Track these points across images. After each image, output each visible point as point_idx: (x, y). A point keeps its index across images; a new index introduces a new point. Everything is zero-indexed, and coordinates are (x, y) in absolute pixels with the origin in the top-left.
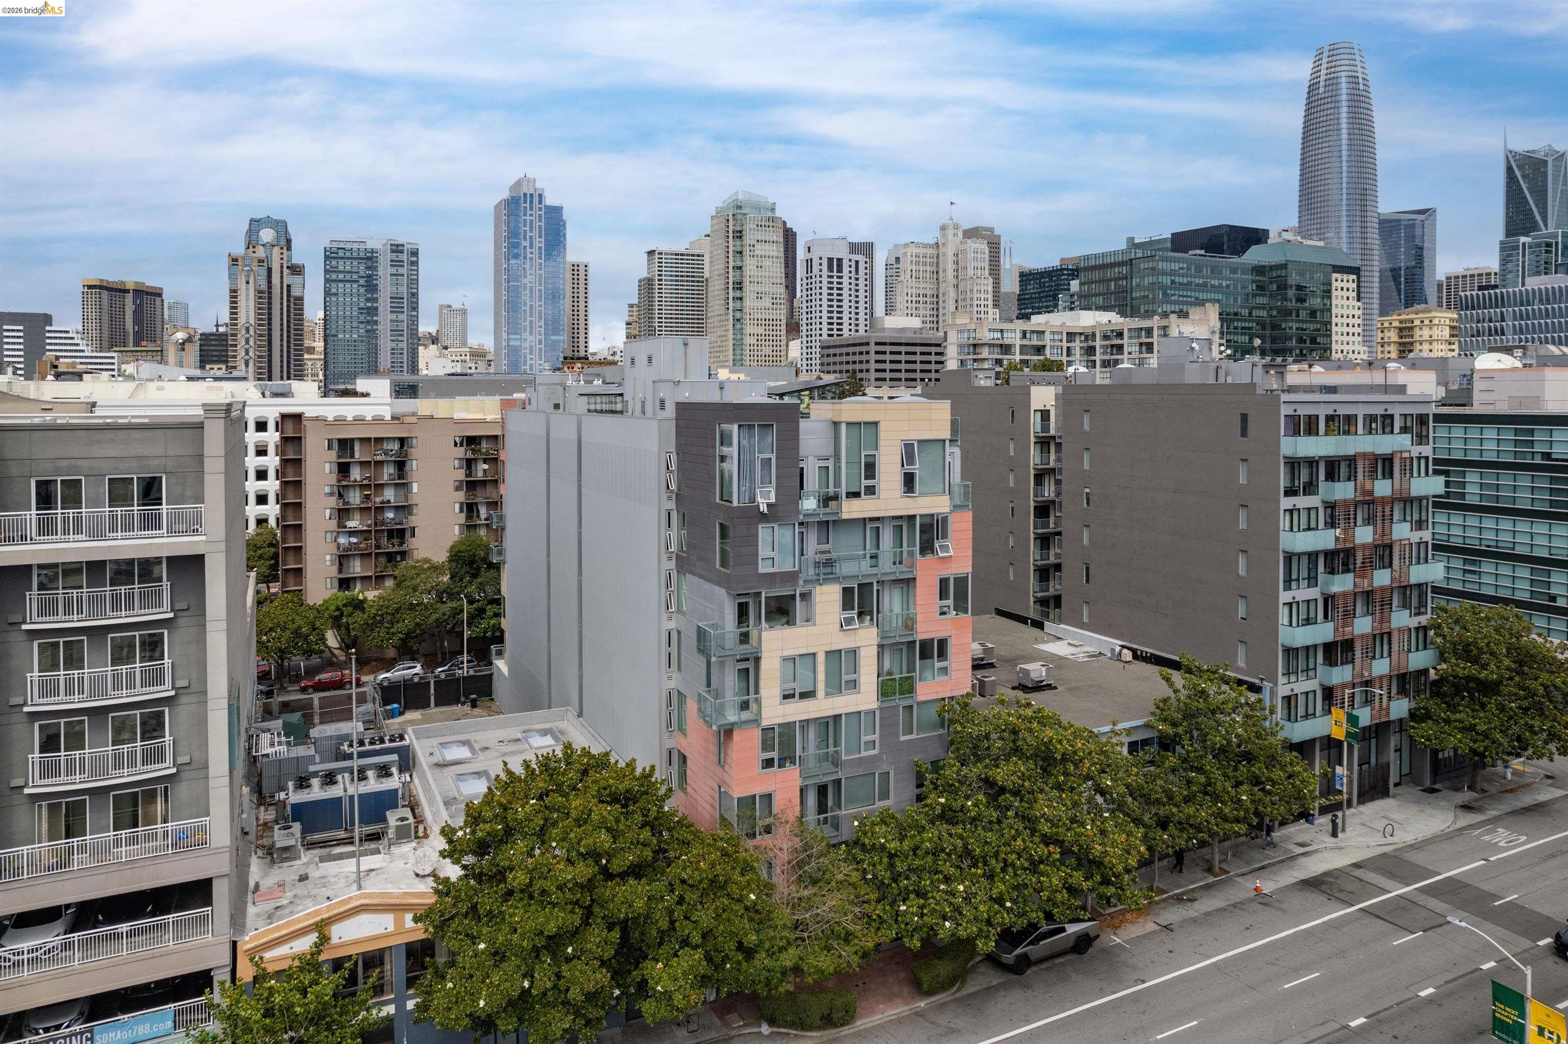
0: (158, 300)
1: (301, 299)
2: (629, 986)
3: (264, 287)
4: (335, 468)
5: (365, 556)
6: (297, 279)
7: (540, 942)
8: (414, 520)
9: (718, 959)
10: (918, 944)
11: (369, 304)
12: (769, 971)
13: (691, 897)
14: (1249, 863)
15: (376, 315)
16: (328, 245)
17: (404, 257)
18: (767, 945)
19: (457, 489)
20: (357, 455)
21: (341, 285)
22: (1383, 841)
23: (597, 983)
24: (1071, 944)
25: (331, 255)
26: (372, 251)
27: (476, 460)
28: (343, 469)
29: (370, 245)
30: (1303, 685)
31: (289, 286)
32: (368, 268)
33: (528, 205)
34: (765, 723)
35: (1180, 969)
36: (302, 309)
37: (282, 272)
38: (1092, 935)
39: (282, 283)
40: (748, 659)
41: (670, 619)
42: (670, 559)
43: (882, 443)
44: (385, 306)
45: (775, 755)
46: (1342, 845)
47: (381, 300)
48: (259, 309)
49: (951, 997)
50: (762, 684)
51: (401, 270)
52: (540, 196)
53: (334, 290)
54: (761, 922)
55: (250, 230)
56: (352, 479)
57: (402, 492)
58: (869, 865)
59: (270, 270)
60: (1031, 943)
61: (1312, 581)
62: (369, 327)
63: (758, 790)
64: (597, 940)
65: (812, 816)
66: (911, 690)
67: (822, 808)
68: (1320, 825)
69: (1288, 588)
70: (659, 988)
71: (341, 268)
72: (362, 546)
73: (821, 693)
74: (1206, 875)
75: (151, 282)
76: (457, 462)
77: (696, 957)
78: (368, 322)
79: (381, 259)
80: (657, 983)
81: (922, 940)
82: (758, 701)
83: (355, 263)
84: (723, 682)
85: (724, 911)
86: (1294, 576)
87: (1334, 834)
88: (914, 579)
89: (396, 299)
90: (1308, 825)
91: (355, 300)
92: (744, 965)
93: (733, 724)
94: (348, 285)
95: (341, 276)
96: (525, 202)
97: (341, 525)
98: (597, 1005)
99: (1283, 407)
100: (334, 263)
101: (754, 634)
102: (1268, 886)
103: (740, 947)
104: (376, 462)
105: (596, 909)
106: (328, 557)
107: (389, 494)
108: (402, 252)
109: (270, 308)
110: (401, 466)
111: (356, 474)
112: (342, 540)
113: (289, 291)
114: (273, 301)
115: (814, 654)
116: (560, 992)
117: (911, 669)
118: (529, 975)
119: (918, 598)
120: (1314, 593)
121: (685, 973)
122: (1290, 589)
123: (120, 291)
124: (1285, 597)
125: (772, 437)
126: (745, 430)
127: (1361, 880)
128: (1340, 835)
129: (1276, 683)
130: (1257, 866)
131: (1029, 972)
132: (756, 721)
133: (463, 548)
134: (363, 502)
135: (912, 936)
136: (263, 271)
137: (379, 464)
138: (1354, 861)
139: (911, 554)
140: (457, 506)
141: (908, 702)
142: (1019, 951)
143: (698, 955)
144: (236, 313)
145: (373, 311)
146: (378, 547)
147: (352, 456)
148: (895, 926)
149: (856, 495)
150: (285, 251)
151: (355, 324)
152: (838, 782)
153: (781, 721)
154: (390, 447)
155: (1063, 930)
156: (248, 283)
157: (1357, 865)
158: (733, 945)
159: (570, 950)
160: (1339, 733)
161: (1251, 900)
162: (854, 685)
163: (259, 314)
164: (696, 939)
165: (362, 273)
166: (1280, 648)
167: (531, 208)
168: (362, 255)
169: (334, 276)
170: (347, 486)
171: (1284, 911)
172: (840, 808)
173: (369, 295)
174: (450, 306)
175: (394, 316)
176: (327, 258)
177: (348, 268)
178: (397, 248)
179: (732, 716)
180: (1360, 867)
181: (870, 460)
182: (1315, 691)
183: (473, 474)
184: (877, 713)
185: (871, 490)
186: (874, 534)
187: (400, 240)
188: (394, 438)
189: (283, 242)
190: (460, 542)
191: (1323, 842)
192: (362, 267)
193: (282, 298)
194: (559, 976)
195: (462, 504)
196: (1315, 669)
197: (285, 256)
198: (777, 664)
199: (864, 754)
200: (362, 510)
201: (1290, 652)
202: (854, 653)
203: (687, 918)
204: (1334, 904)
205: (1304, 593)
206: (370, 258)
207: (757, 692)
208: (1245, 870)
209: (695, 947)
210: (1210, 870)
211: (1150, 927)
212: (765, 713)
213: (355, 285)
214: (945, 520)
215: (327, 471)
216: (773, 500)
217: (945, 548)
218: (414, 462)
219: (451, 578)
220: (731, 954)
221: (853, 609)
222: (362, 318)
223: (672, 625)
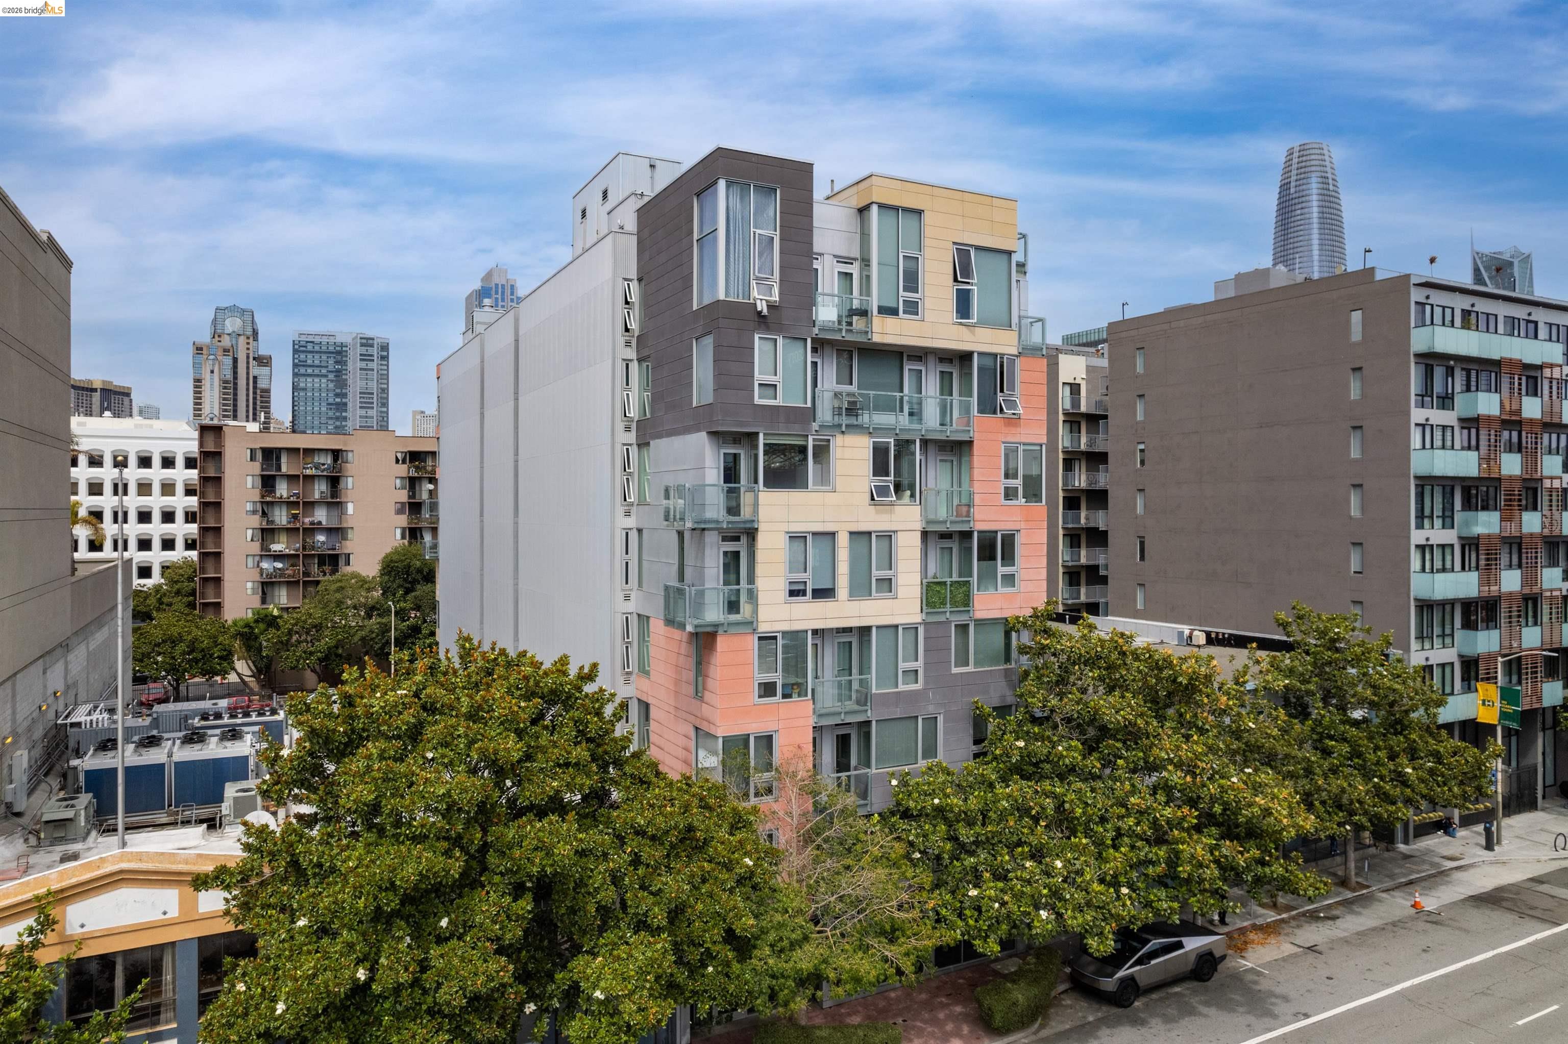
0: (126, 400)
1: (268, 391)
2: (551, 998)
3: (229, 376)
4: (259, 482)
5: (292, 584)
6: (264, 371)
7: (391, 903)
8: (349, 546)
9: (693, 955)
10: (997, 948)
11: (338, 400)
12: (773, 977)
13: (652, 853)
14: (1392, 876)
15: (346, 411)
16: (297, 338)
17: (374, 351)
18: (772, 936)
19: (399, 512)
20: (284, 469)
21: (309, 380)
22: (1555, 855)
23: (490, 979)
24: (1190, 966)
25: (299, 348)
26: (342, 345)
27: (420, 478)
28: (268, 483)
29: (339, 339)
30: (1440, 655)
31: (255, 378)
32: (337, 362)
33: (499, 296)
34: (764, 628)
35: (1352, 999)
36: (269, 402)
37: (248, 363)
38: (1217, 954)
39: (248, 373)
40: (737, 539)
41: (628, 514)
42: (628, 429)
43: (927, 242)
44: (355, 401)
45: (778, 678)
46: (1505, 858)
47: (350, 395)
48: (224, 399)
49: (1034, 1038)
50: (760, 570)
51: (371, 365)
52: (512, 287)
53: (302, 385)
54: (760, 903)
55: (215, 319)
56: (278, 495)
57: (335, 513)
58: (917, 836)
59: (235, 360)
60: (1139, 962)
61: (1448, 520)
62: (338, 423)
63: (754, 727)
64: (494, 911)
65: (828, 775)
66: (967, 602)
67: (842, 765)
68: (1463, 838)
69: (1420, 526)
70: (598, 994)
71: (309, 362)
72: (289, 572)
73: (842, 591)
74: (1341, 889)
75: (119, 381)
76: (398, 481)
77: (659, 946)
78: (337, 418)
79: (351, 353)
80: (595, 986)
81: (1002, 943)
82: (752, 596)
83: (324, 357)
84: (700, 570)
85: (704, 881)
86: (1427, 512)
87: (1489, 846)
88: (970, 443)
89: (366, 393)
90: (1447, 838)
91: (324, 395)
92: (736, 967)
93: (717, 626)
94: (317, 380)
95: (310, 371)
96: (497, 293)
97: (264, 547)
98: (490, 1019)
99: (1413, 290)
100: (303, 356)
101: (746, 499)
102: (1430, 903)
103: (730, 936)
104: (306, 477)
105: (492, 859)
106: (249, 585)
107: (321, 515)
108: (372, 346)
109: (235, 400)
110: (334, 481)
111: (282, 489)
112: (265, 565)
113: (255, 382)
114: (239, 392)
115: (833, 534)
116: (425, 992)
117: (966, 570)
118: (370, 960)
119: (976, 472)
120: (1449, 536)
121: (642, 972)
122: (1423, 528)
123: (87, 389)
124: (1417, 537)
125: (774, 208)
126: (736, 190)
127: (1553, 897)
128: (1496, 848)
129: (1407, 649)
130: (1403, 880)
131: (1136, 1004)
132: (750, 624)
133: (395, 558)
134: (289, 522)
135: (987, 936)
136: (228, 361)
137: (309, 479)
138: (1531, 876)
139: (966, 409)
140: (398, 532)
141: (962, 619)
142: (1121, 974)
143: (663, 942)
144: (200, 404)
145: (342, 407)
146: (306, 574)
147: (279, 468)
148: (960, 923)
149: (893, 312)
150: (251, 340)
151: (323, 420)
152: (866, 725)
153: (786, 627)
154: (322, 461)
155: (1180, 945)
156: (212, 372)
157: (1532, 880)
158: (717, 933)
159: (444, 923)
160: (1489, 716)
161: (1412, 919)
162: (887, 584)
163: (224, 405)
164: (659, 917)
165: (331, 368)
166: (1412, 603)
167: (503, 300)
168: (331, 348)
169: (302, 371)
170: (272, 503)
171: (1467, 931)
172: (869, 766)
173: (338, 391)
174: (423, 412)
175: (363, 412)
176: (295, 351)
177: (317, 362)
178: (367, 342)
179: (714, 613)
180: (1542, 882)
181: (911, 264)
182: (1452, 664)
183: (417, 496)
184: (921, 630)
185: (912, 308)
186: (914, 379)
187: (369, 334)
188: (327, 450)
189: (249, 332)
190: (396, 551)
191: (1475, 855)
192: (331, 361)
193: (248, 390)
194: (424, 967)
195: (403, 529)
196: (1452, 635)
197: (251, 347)
198: (782, 541)
199: (902, 688)
200: (288, 530)
201: (1426, 607)
202: (888, 537)
203: (643, 887)
204: (1530, 924)
205: (1439, 535)
206: (339, 353)
207: (751, 580)
208: (1389, 884)
209: (656, 931)
210: (1343, 883)
211: (1287, 949)
212: (764, 614)
213: (324, 380)
214: (1012, 362)
215: (249, 485)
216: (776, 297)
217: (1012, 404)
218: (350, 480)
219: (383, 594)
220: (715, 949)
221: (887, 475)
222: (331, 414)
223: (631, 522)
